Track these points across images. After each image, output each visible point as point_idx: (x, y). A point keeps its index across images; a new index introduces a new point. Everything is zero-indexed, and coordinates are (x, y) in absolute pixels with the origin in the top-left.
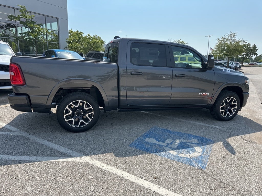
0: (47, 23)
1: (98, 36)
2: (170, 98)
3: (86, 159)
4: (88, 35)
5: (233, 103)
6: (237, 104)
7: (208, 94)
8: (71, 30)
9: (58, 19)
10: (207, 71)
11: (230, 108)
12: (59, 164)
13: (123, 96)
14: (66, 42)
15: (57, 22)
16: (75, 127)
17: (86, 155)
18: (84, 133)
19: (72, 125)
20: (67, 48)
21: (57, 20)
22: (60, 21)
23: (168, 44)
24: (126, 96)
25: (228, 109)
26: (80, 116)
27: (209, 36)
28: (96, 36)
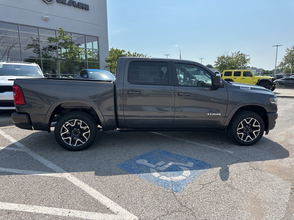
0: (87, 43)
1: (137, 53)
2: (173, 118)
3: (67, 175)
4: (128, 53)
5: (255, 125)
6: (259, 126)
7: (220, 114)
8: (112, 48)
9: (98, 37)
10: (219, 89)
11: (251, 131)
12: (39, 177)
13: (121, 116)
14: (106, 61)
15: (97, 41)
16: (72, 145)
17: (68, 171)
18: (80, 152)
19: (69, 144)
20: (107, 67)
21: (97, 39)
22: (100, 39)
23: (172, 61)
24: (124, 116)
25: (249, 132)
26: (77, 135)
27: (277, 46)
28: (136, 53)
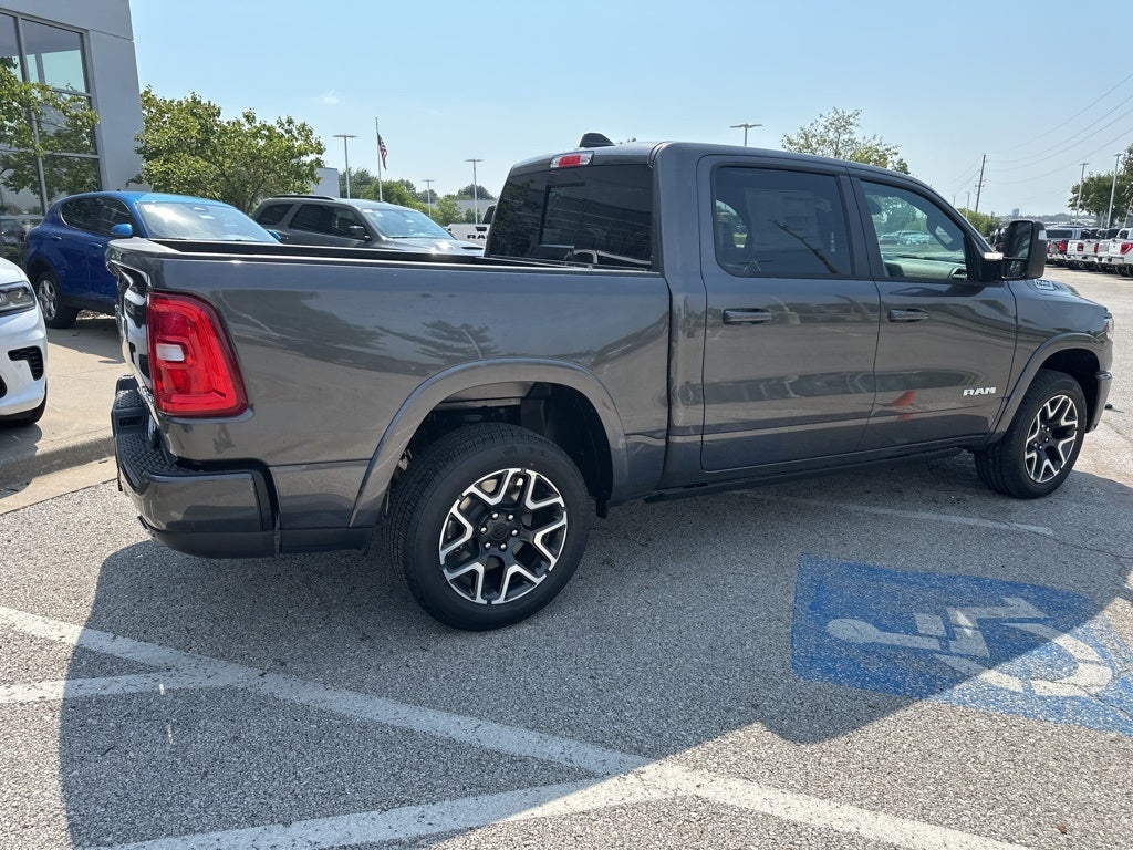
1: (298, 123)
4: (247, 117)
5: (1067, 418)
6: (1076, 422)
7: (993, 390)
8: (146, 92)
9: (82, 34)
11: (1052, 443)
14: (139, 151)
15: (78, 53)
16: (489, 602)
19: (474, 597)
20: (138, 180)
21: (79, 39)
22: (93, 41)
23: (850, 171)
24: (703, 429)
25: (1046, 445)
26: (503, 546)
28: (290, 122)
